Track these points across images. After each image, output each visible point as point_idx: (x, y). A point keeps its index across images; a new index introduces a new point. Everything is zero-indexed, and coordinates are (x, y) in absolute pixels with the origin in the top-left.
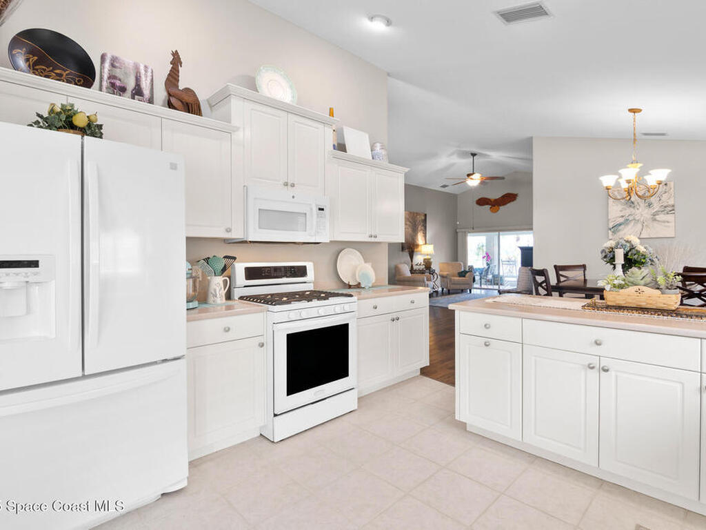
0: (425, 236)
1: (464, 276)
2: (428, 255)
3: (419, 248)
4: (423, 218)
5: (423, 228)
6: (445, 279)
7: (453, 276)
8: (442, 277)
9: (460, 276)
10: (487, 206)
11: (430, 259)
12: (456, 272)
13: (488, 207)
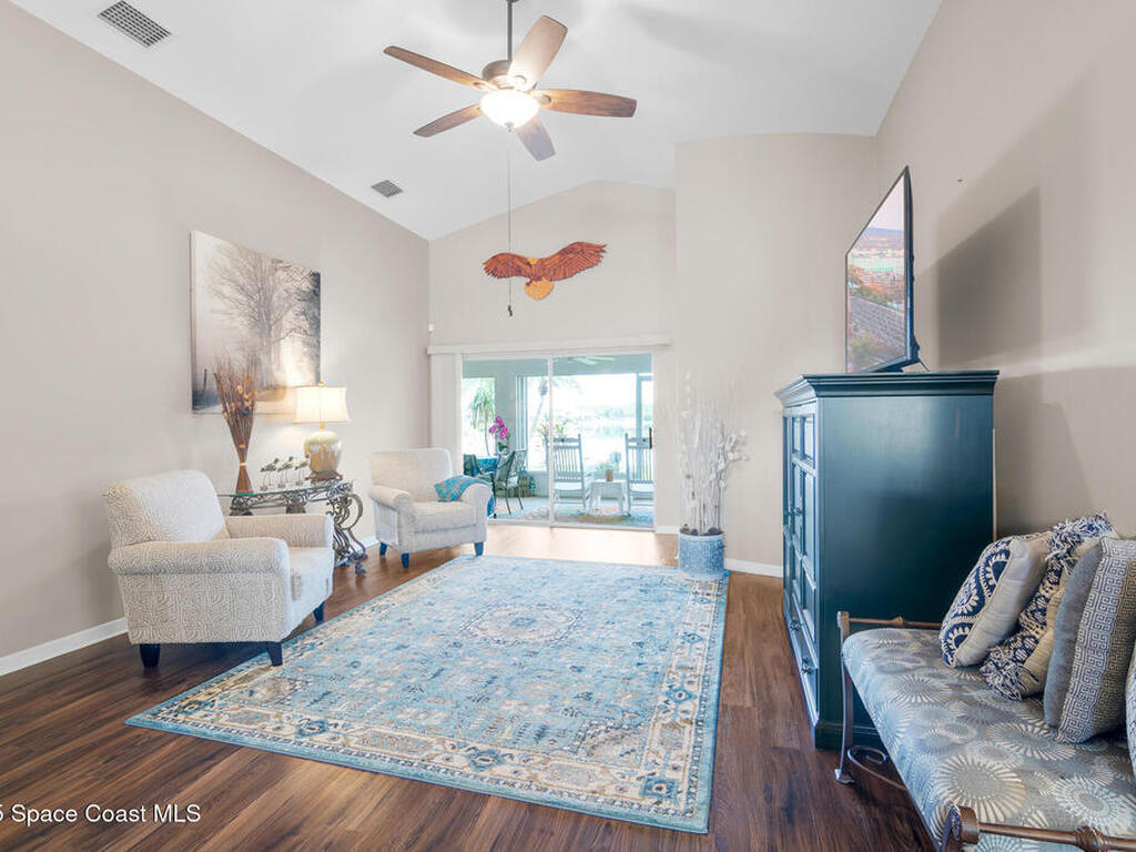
0: (316, 357)
1: (457, 498)
2: (322, 426)
3: (287, 402)
4: (306, 285)
5: (305, 325)
6: (393, 515)
7: (421, 498)
8: (382, 504)
9: (443, 499)
10: (514, 279)
11: (334, 442)
12: (429, 486)
13: (519, 282)
